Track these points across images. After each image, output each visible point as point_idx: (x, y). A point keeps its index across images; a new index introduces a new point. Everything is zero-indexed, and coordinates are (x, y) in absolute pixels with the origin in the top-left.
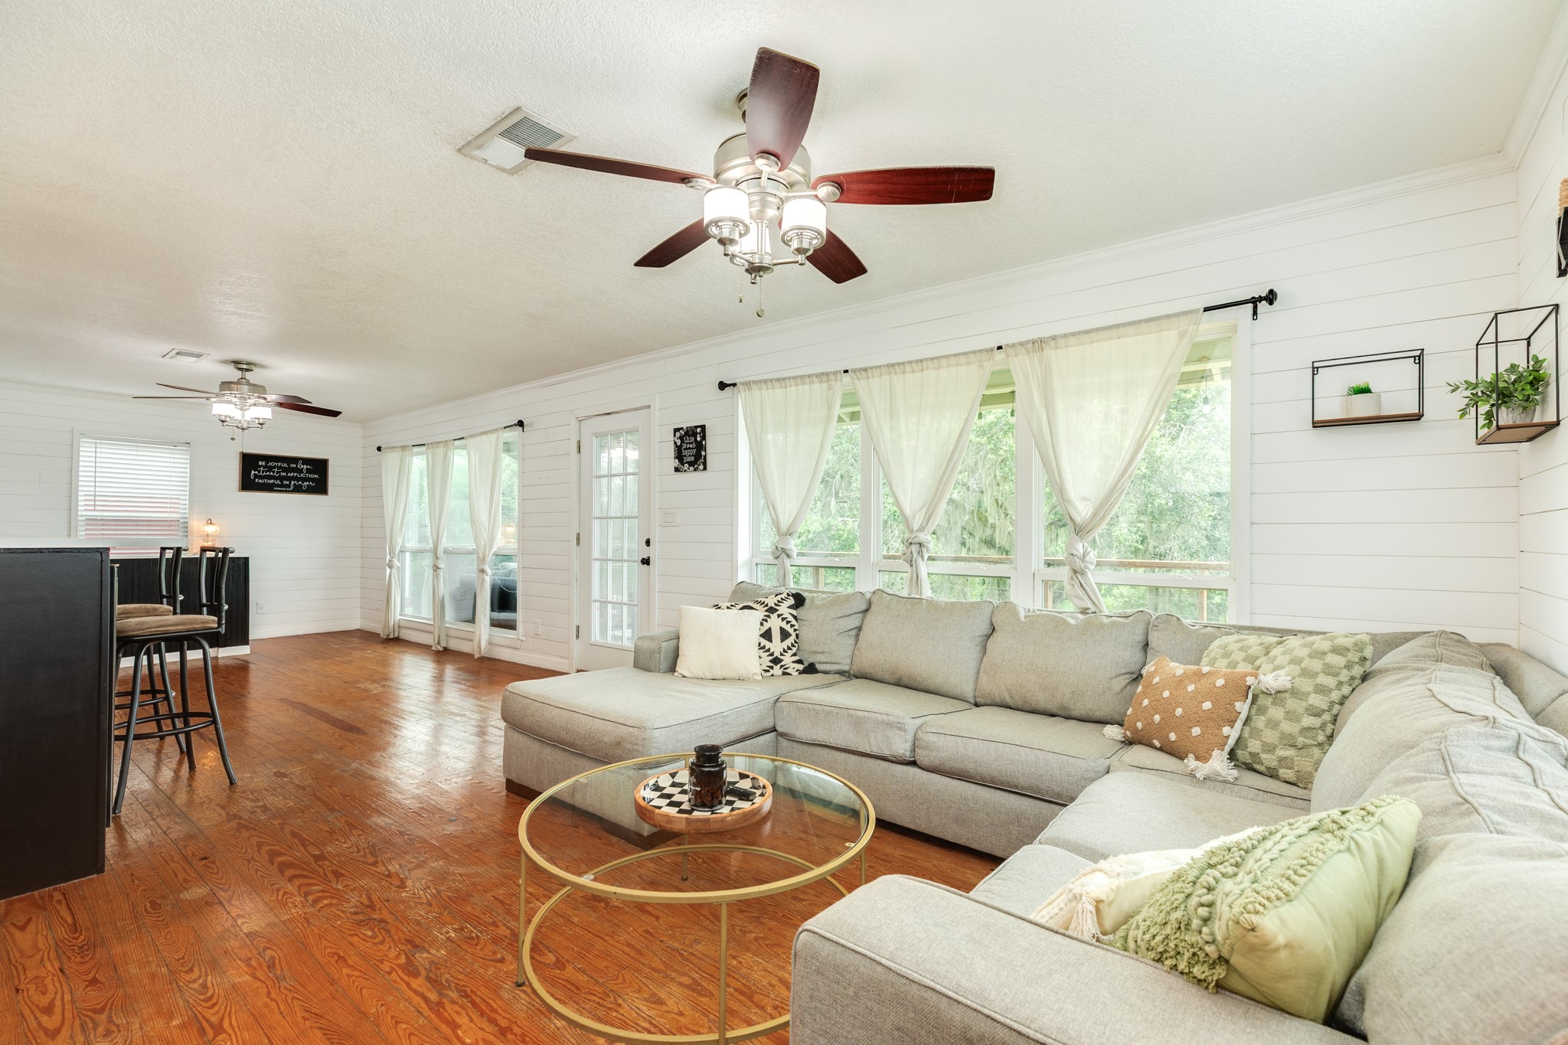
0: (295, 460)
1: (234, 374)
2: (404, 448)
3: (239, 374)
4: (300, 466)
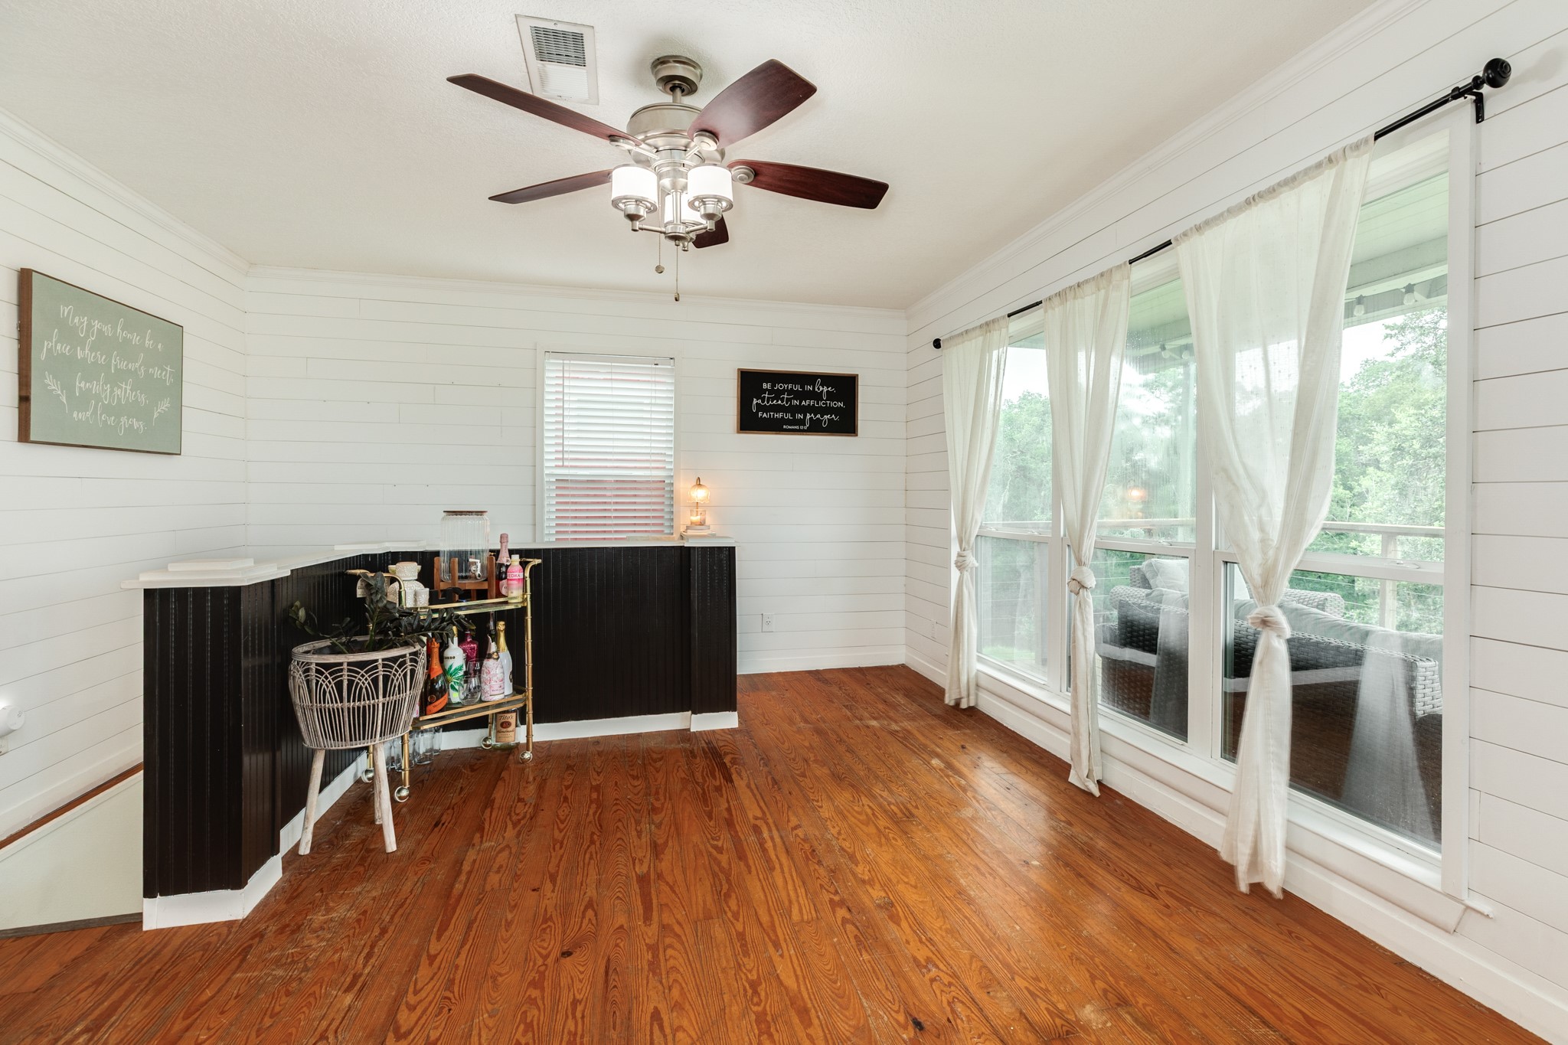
0: (812, 379)
2: (987, 326)
4: (819, 389)
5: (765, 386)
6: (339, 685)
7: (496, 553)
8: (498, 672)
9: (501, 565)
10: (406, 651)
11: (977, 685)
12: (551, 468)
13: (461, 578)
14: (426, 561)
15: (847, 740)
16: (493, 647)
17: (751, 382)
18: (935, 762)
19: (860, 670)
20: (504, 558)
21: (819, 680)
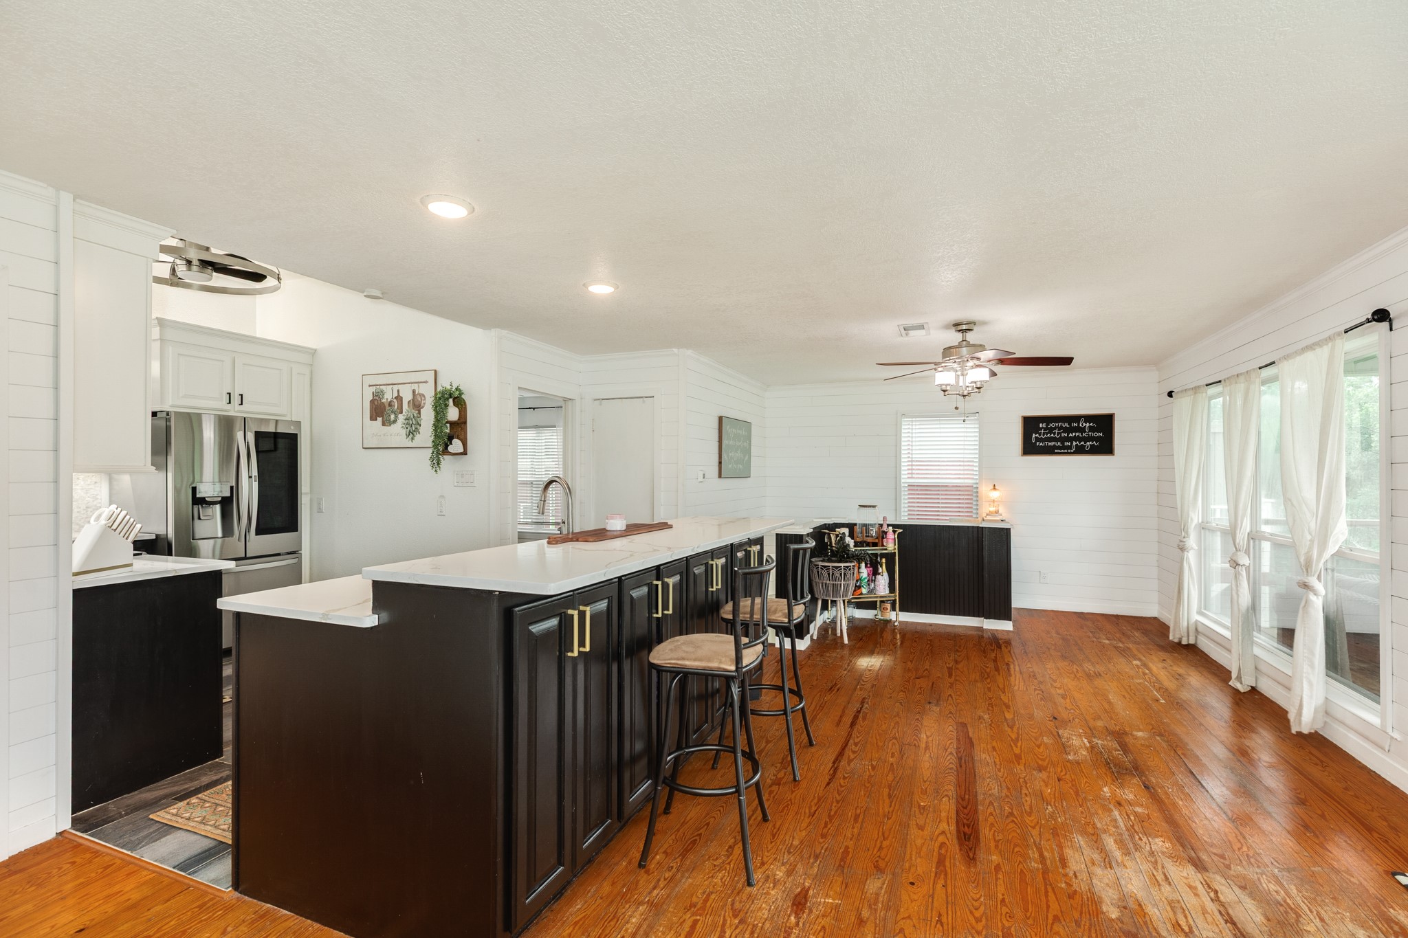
0: (1077, 418)
1: (956, 338)
2: (1196, 389)
3: (959, 336)
4: (1082, 425)
5: (1041, 425)
6: (829, 574)
7: (881, 525)
8: (883, 580)
9: (884, 532)
10: (851, 564)
11: (1196, 629)
12: (905, 479)
13: (866, 536)
14: (851, 527)
15: (1081, 645)
16: (880, 570)
17: (1030, 424)
18: (1137, 662)
19: (1117, 617)
20: (885, 528)
21: (1080, 617)
